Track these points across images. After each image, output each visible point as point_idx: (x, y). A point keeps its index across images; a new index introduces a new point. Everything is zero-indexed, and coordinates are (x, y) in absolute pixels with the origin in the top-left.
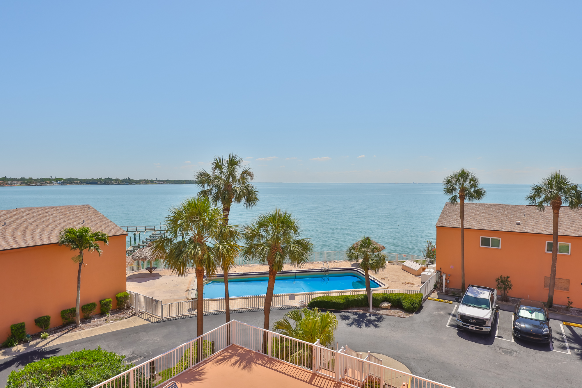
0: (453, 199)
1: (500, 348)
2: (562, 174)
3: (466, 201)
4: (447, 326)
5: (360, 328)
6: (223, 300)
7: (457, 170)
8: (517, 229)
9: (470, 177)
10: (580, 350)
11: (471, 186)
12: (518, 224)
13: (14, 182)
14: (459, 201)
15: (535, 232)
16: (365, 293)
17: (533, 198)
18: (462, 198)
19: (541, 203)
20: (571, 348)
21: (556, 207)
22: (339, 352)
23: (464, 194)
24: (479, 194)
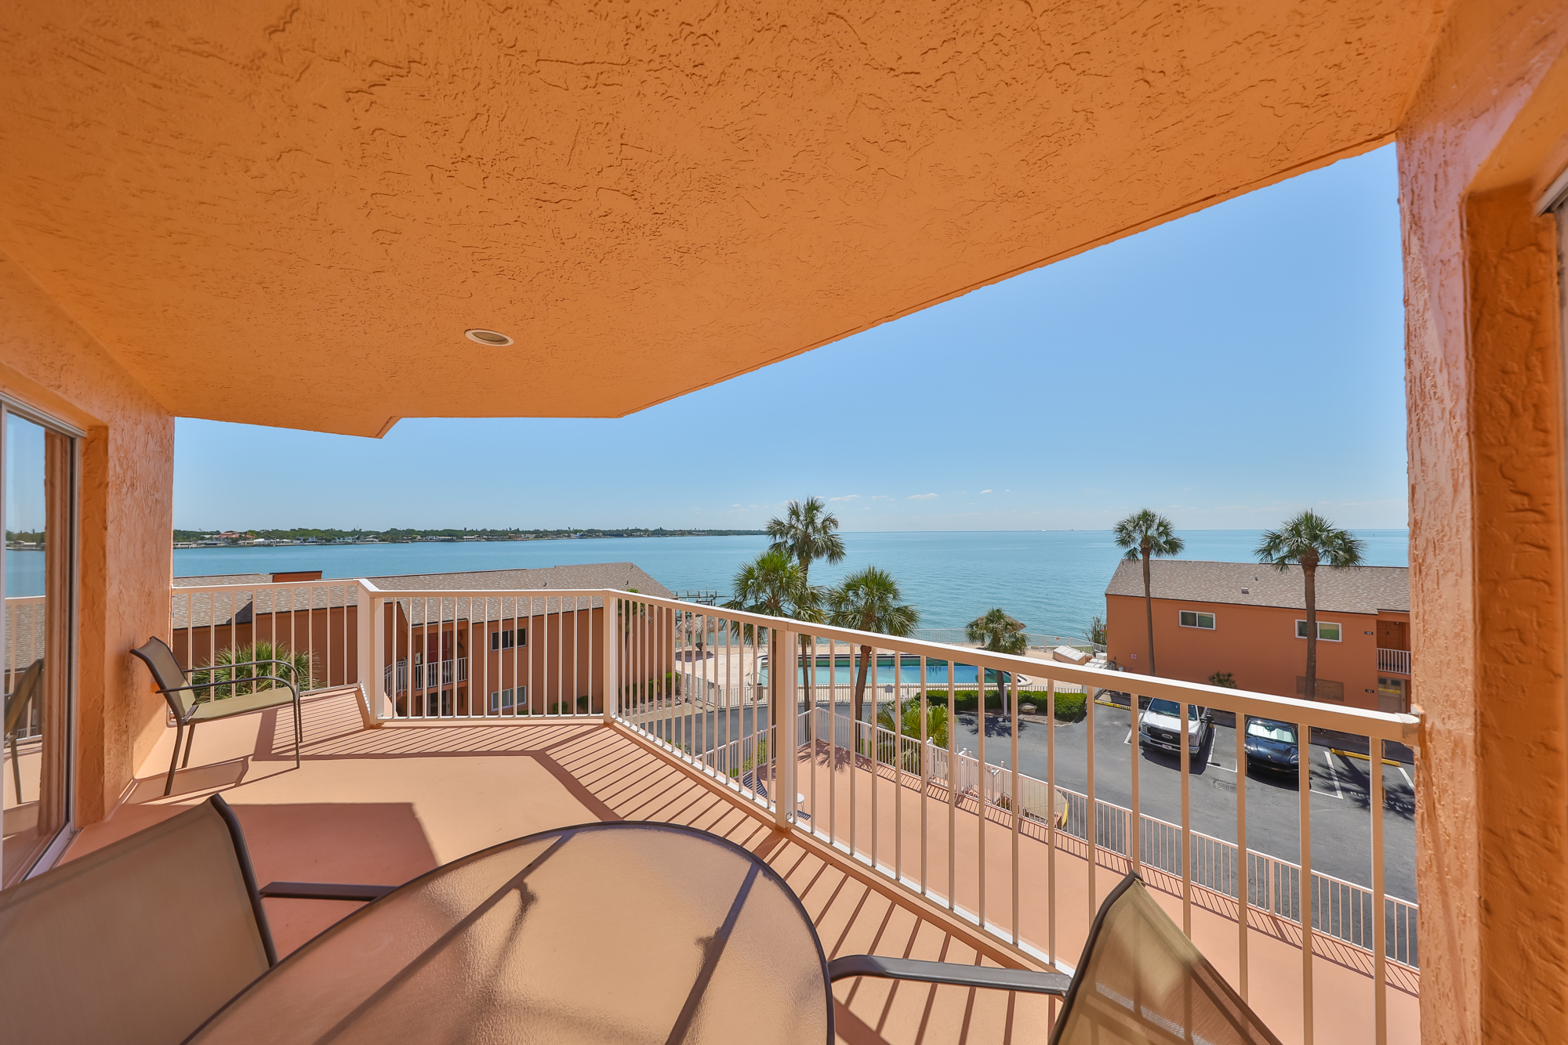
0: (1132, 554)
1: (1216, 780)
2: (1318, 513)
3: (1153, 557)
4: (1126, 742)
5: (990, 736)
6: (802, 688)
7: (1137, 511)
8: (1244, 600)
9: (1157, 521)
10: (1361, 793)
11: (1160, 534)
12: (1245, 592)
13: (527, 535)
14: (1140, 557)
15: (1274, 605)
16: (996, 689)
17: (1267, 551)
18: (1146, 552)
19: (1282, 559)
20: (1343, 789)
21: (1310, 565)
22: (960, 754)
23: (1148, 546)
24: (1174, 546)
